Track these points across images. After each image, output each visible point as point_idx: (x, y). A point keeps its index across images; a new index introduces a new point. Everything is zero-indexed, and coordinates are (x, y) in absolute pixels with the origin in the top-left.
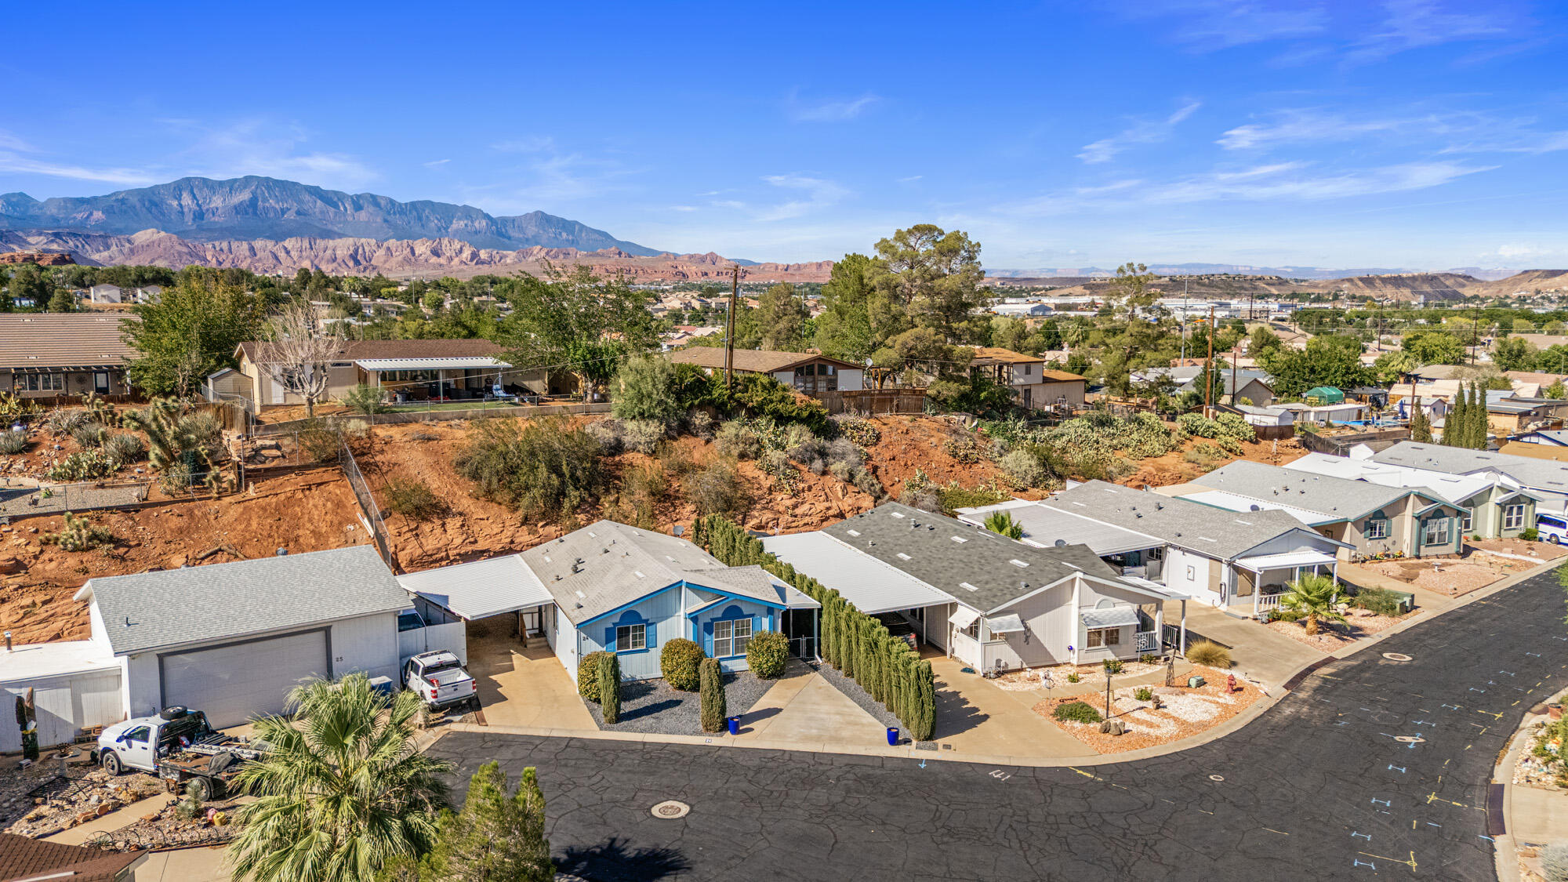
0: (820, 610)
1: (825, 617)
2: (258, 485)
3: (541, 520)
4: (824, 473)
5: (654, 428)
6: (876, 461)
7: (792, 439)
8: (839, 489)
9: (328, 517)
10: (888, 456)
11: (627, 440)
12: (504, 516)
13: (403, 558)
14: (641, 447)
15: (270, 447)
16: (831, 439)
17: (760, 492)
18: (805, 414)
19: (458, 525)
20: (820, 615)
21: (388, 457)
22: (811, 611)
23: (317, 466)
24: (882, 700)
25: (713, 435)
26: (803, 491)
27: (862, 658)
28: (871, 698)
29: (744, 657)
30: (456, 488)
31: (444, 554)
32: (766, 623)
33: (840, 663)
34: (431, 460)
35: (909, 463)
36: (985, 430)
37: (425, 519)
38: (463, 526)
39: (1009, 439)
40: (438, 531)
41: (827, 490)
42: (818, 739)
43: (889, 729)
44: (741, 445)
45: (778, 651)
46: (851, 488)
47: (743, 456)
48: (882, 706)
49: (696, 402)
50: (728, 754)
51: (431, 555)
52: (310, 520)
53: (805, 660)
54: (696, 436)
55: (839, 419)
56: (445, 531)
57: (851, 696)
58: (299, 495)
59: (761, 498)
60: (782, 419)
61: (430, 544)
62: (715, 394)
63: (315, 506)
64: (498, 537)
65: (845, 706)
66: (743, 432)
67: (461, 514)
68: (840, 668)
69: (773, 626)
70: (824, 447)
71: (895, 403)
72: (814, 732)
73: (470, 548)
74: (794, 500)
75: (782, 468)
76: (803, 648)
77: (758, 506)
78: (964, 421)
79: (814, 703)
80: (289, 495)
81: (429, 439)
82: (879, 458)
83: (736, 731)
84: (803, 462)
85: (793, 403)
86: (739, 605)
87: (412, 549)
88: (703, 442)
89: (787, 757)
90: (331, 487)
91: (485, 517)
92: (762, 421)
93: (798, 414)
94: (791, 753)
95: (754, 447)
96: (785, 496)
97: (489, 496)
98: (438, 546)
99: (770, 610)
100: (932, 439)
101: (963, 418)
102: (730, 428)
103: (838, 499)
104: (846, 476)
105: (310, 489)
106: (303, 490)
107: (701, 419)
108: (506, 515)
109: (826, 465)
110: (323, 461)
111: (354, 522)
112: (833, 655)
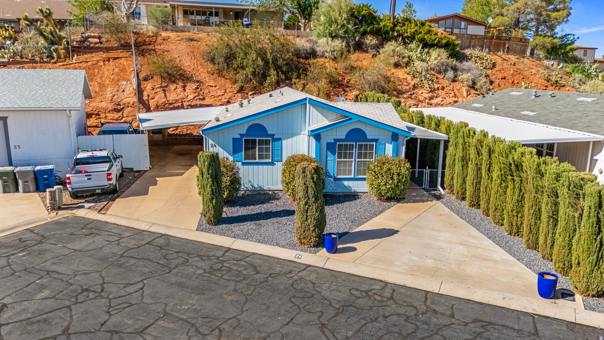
0: (447, 142)
1: (451, 149)
2: (79, 57)
3: (251, 91)
4: (454, 81)
5: (338, 44)
6: (493, 78)
7: (433, 57)
8: (464, 90)
9: (112, 77)
10: (500, 76)
11: (319, 50)
12: (227, 86)
13: (152, 103)
14: (327, 54)
15: (94, 37)
16: (461, 62)
17: (407, 88)
18: (444, 41)
19: (194, 87)
20: (446, 148)
21: (162, 46)
22: (438, 141)
23: (117, 49)
24: (518, 233)
25: (378, 52)
26: (438, 89)
27: (495, 185)
28: (503, 231)
29: (364, 179)
30: (200, 67)
31: (180, 104)
32: (389, 149)
33: (464, 193)
34: (189, 50)
35: (516, 82)
36: (568, 70)
37: (174, 82)
38: (197, 88)
39: (586, 76)
40: (180, 90)
41: (456, 91)
42: (434, 273)
43: (541, 275)
44: (396, 57)
45: (399, 174)
46: (472, 91)
47: (397, 65)
48: (520, 242)
49: (369, 29)
50: (313, 277)
51: (171, 104)
52: (101, 78)
53: (427, 191)
54: (367, 52)
55: (468, 52)
56: (185, 90)
57: (477, 227)
58: (101, 63)
59: (406, 92)
60: (427, 45)
61: (172, 97)
62: (382, 24)
63: (108, 70)
64: (220, 98)
65: (470, 236)
66: (398, 49)
67: (198, 82)
68: (463, 199)
69: (396, 152)
70: (455, 65)
71: (507, 46)
72: (430, 262)
73: (198, 102)
74: (431, 94)
75: (424, 73)
76: (426, 179)
77: (405, 96)
78: (553, 65)
79: (432, 229)
80: (94, 62)
81: (192, 40)
82: (494, 77)
83: (333, 249)
84: (439, 72)
85: (436, 34)
86: (362, 127)
87: (160, 98)
88: (371, 56)
89: (387, 293)
90: (123, 61)
91: (214, 85)
92: (413, 45)
93: (439, 42)
94: (395, 288)
95: (405, 60)
96: (424, 91)
97: (220, 73)
98: (176, 98)
99: (395, 137)
100: (532, 70)
101: (552, 62)
102: (390, 47)
103: (463, 97)
104: (470, 83)
105: (109, 61)
106: (104, 61)
107: (370, 40)
108: (228, 85)
109: (456, 76)
110: (122, 46)
111: (128, 80)
112: (457, 186)
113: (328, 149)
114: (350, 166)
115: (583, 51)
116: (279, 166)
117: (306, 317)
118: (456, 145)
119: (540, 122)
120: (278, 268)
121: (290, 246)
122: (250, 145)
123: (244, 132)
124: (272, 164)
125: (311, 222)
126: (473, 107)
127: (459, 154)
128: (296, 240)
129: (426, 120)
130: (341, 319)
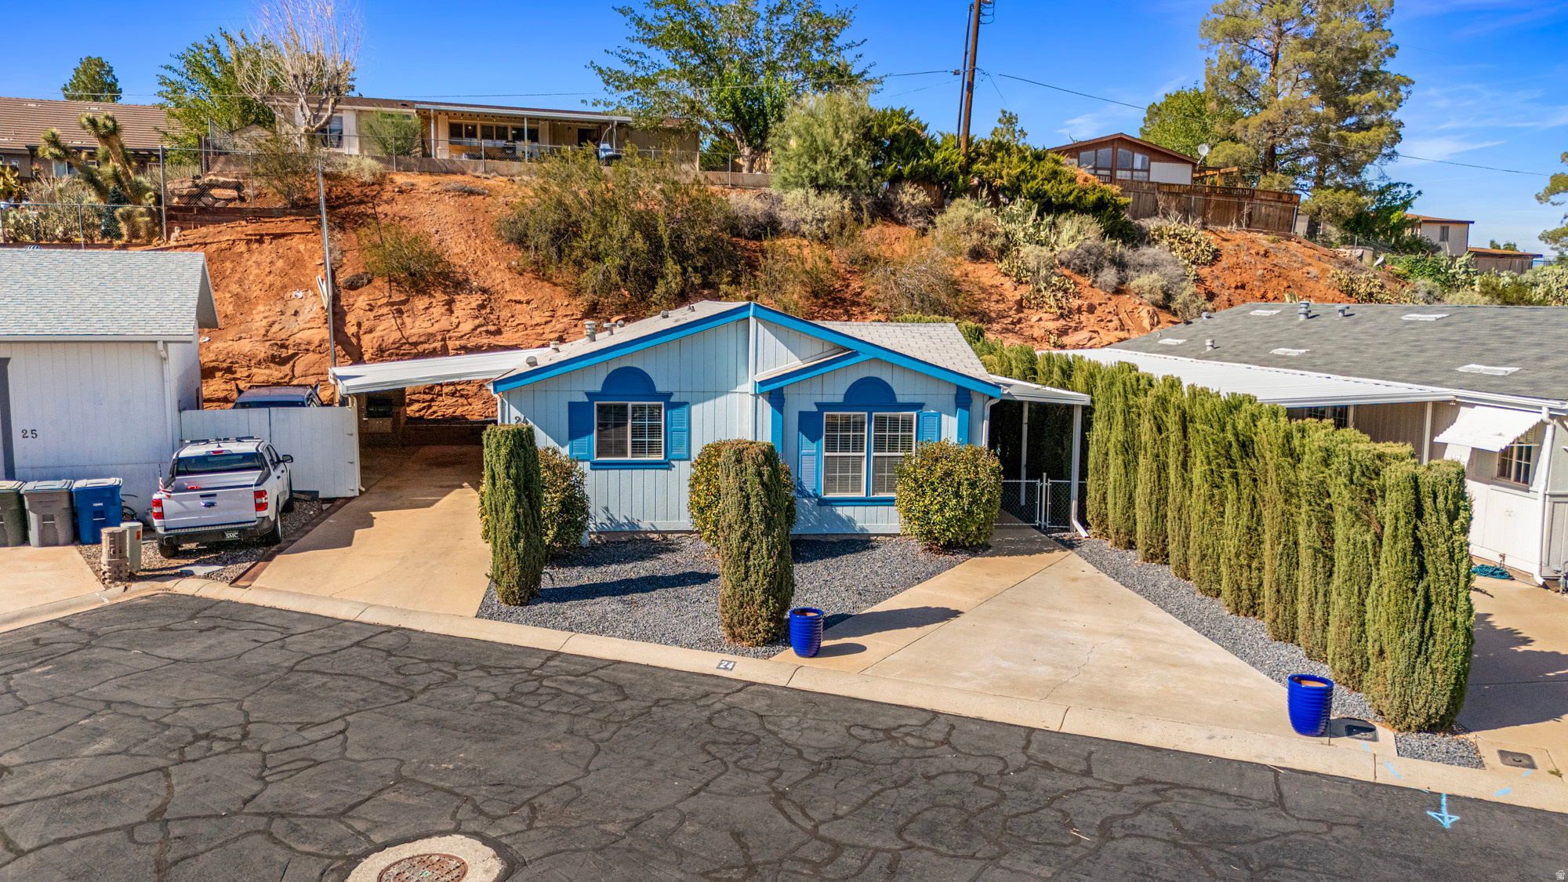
0: (1088, 411)
1: (1099, 426)
2: (186, 232)
3: (618, 313)
4: (1118, 291)
5: (832, 204)
6: (1214, 286)
7: (1065, 236)
8: (1144, 314)
9: (269, 280)
10: (1232, 281)
11: (786, 216)
12: (558, 302)
13: (368, 343)
14: (805, 228)
15: (225, 186)
16: (1135, 247)
17: (1001, 306)
18: (1092, 198)
19: (474, 305)
20: (1087, 425)
21: (396, 208)
22: (1070, 408)
23: (282, 213)
24: (1253, 610)
25: (932, 222)
26: (1079, 310)
27: (1196, 503)
28: (1221, 608)
29: (889, 502)
30: (489, 256)
31: (438, 345)
32: (950, 428)
33: (1131, 532)
34: (462, 217)
35: (1270, 295)
36: (1399, 269)
37: (422, 292)
38: (482, 307)
39: (1443, 283)
40: (438, 310)
41: (1123, 315)
42: (1050, 691)
43: (1296, 681)
44: (975, 235)
45: (973, 485)
46: (1165, 317)
47: (977, 255)
48: (1257, 629)
49: (906, 170)
50: (760, 704)
51: (415, 344)
52: (240, 282)
53: (1047, 531)
54: (902, 223)
55: (1151, 224)
56: (451, 312)
57: (1162, 602)
58: (242, 247)
59: (1001, 316)
60: (1050, 207)
61: (417, 326)
62: (939, 157)
63: (258, 264)
64: (539, 330)
65: (1142, 619)
66: (980, 215)
67: (484, 291)
68: (1131, 545)
69: (968, 432)
70: (1121, 255)
71: (1246, 210)
72: (1042, 672)
73: (485, 340)
74: (1062, 322)
75: (1043, 272)
76: (1044, 502)
77: (996, 326)
78: (1361, 257)
79: (1052, 608)
80: (224, 246)
81: (471, 193)
82: (1216, 283)
83: (810, 648)
84: (1082, 271)
85: (1072, 180)
86: (885, 375)
87: (387, 330)
88: (913, 234)
89: (937, 732)
90: (297, 243)
91: (524, 299)
92: (1017, 207)
93: (1079, 198)
94: (955, 723)
95: (998, 242)
96: (1045, 316)
97: (540, 271)
98: (430, 330)
99: (963, 397)
100: (1310, 269)
101: (1359, 252)
102: (960, 210)
103: (1143, 330)
104: (1159, 296)
105: (260, 241)
106: (249, 242)
107: (911, 195)
108: (561, 299)
109: (1122, 283)
110: (294, 205)
111: (307, 287)
112: (1114, 514)
113: (802, 428)
114: (857, 467)
115: (1437, 228)
116: (684, 471)
117: (741, 780)
118: (1110, 419)
119: (1314, 368)
120: (676, 689)
121: (708, 643)
122: (612, 417)
123: (598, 388)
124: (666, 465)
125: (758, 581)
126: (1162, 345)
127: (1118, 434)
128: (722, 632)
129: (1041, 366)
130: (826, 783)
